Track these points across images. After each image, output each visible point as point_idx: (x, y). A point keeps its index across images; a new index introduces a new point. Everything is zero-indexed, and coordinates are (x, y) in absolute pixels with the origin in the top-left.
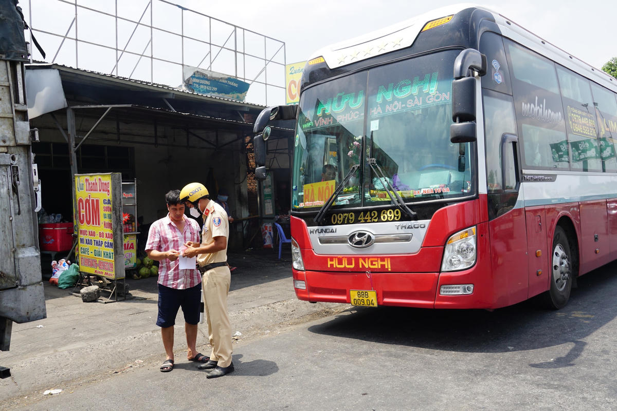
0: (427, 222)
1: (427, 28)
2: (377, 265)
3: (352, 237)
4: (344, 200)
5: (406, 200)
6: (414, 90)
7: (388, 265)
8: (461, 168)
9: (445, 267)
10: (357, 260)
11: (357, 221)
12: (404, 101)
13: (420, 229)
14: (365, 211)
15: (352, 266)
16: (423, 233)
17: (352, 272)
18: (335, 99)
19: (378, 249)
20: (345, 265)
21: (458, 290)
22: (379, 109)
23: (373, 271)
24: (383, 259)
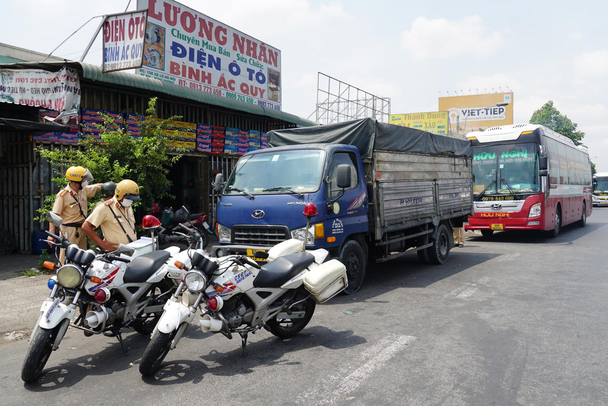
0: (524, 201)
1: (523, 134)
2: (503, 215)
3: (492, 206)
4: (488, 192)
5: (516, 193)
6: (518, 155)
7: (508, 215)
8: (535, 183)
9: (530, 216)
10: (495, 214)
11: (494, 200)
12: (514, 158)
13: (521, 204)
14: (498, 197)
15: (493, 216)
16: (522, 204)
17: (492, 218)
18: (482, 154)
19: (504, 210)
20: (489, 215)
21: (534, 223)
22: (503, 160)
23: (502, 217)
24: (506, 213)
